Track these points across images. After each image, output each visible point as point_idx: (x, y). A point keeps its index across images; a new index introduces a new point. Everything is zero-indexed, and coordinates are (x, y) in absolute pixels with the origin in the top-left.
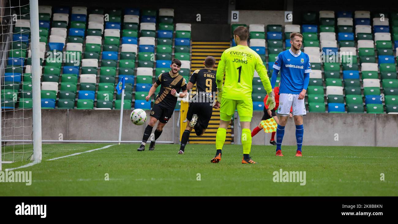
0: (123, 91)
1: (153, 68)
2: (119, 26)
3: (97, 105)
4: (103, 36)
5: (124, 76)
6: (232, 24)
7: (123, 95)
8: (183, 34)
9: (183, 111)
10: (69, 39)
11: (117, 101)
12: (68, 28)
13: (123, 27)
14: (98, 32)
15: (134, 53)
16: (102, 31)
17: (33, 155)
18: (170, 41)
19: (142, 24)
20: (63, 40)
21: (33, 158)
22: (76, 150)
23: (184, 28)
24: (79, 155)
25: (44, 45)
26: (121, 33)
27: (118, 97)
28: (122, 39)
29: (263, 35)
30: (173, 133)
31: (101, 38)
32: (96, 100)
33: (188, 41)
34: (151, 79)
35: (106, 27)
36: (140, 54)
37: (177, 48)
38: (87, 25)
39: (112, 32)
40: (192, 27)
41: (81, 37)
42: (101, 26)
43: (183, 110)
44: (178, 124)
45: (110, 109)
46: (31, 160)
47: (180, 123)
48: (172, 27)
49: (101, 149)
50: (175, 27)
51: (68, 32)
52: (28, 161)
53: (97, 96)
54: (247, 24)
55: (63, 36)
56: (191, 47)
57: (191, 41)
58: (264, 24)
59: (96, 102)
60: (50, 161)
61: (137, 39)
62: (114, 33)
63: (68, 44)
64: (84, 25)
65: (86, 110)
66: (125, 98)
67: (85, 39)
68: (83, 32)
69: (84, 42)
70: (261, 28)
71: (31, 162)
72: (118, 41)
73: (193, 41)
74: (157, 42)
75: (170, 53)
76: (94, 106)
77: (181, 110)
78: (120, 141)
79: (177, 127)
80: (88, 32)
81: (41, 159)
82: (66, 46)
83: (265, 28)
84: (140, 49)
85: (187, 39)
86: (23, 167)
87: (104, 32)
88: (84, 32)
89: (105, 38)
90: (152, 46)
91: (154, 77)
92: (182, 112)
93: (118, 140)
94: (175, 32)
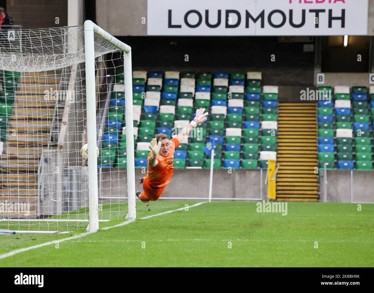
0: (213, 151)
1: (242, 128)
2: (209, 89)
3: (188, 164)
4: (194, 99)
5: (213, 137)
6: (317, 86)
7: (213, 154)
8: (270, 96)
9: (271, 170)
10: (162, 102)
11: (207, 161)
12: (162, 91)
13: (213, 89)
14: (189, 95)
15: (223, 115)
16: (193, 94)
17: (127, 214)
18: (258, 103)
19: (231, 87)
20: (157, 103)
21: (128, 217)
22: (168, 208)
23: (271, 90)
24: (171, 213)
25: (139, 108)
26: (211, 96)
27: (209, 157)
28: (212, 102)
29: (349, 97)
30: (261, 191)
31: (192, 100)
32: (188, 159)
33: (275, 103)
34: (239, 140)
35: (196, 90)
36: (229, 115)
37: (264, 109)
38: (179, 89)
39: (203, 95)
40: (279, 89)
41: (173, 100)
42: (192, 90)
43: (271, 168)
44: (266, 182)
45: (201, 168)
46: (126, 219)
47: (267, 182)
48: (259, 90)
49: (192, 207)
50: (262, 89)
51: (161, 95)
52: (124, 219)
53: (188, 156)
54: (332, 86)
55: (157, 99)
56: (278, 109)
57: (278, 103)
58: (349, 85)
59: (188, 161)
60: (144, 220)
61: (226, 101)
62: (204, 96)
63: (162, 107)
64: (176, 89)
65: (178, 169)
66: (215, 157)
67: (177, 102)
68: (175, 96)
69: (176, 105)
70: (346, 90)
71: (126, 220)
72: (208, 104)
73: (280, 102)
74: (245, 104)
75: (257, 115)
76: (186, 165)
77: (269, 169)
78: (210, 198)
79: (265, 185)
80: (180, 95)
81: (135, 217)
82: (159, 109)
83: (350, 89)
84: (229, 111)
85: (274, 101)
86: (119, 226)
87: (195, 95)
88: (177, 95)
89: (196, 101)
90: (240, 108)
91: (243, 137)
92: (269, 171)
93: (208, 197)
94: (262, 94)
